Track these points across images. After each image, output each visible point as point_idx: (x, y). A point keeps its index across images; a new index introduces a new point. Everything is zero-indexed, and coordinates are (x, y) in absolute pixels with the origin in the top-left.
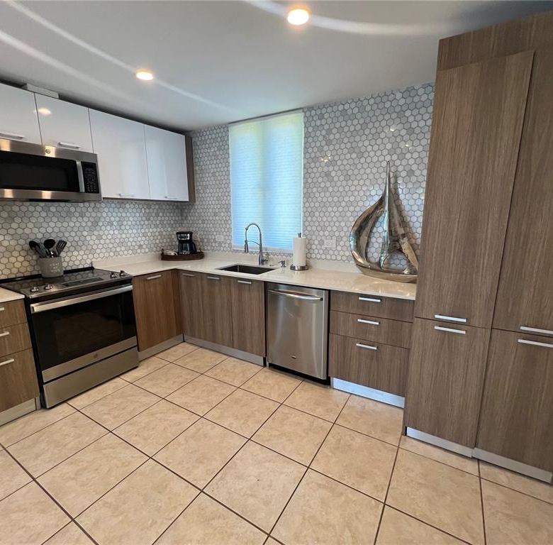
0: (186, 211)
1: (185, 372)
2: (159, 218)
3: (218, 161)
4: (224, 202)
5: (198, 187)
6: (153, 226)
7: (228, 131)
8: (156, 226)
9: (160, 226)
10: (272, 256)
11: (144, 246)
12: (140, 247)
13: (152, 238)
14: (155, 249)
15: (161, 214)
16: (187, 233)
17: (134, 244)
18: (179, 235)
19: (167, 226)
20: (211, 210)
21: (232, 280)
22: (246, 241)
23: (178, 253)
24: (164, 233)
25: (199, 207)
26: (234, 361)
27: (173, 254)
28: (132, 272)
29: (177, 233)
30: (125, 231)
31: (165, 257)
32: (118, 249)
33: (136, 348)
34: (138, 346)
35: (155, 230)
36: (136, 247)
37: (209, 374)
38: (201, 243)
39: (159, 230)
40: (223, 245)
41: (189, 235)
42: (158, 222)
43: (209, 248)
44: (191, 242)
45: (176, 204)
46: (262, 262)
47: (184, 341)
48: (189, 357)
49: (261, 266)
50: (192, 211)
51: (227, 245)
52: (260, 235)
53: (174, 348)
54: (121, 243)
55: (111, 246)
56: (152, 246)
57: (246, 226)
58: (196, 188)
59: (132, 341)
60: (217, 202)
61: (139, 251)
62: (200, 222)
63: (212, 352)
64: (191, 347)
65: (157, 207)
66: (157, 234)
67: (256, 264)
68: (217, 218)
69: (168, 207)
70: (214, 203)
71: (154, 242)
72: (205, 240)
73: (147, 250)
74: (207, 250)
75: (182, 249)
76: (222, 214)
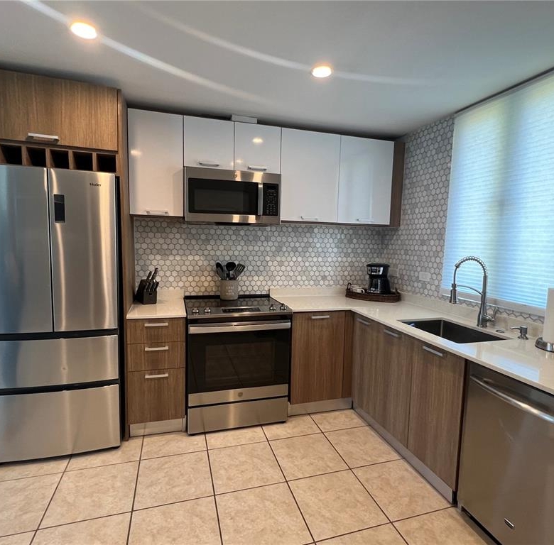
0: (388, 237)
1: (332, 454)
2: (352, 246)
3: (435, 169)
4: (436, 226)
5: (406, 206)
6: (342, 255)
7: (453, 123)
8: (347, 255)
9: (352, 255)
10: (505, 315)
11: (329, 278)
12: (324, 278)
13: (339, 269)
14: (341, 282)
15: (355, 241)
16: (379, 266)
17: (317, 274)
18: (369, 268)
19: (361, 255)
20: (417, 237)
21: (416, 342)
22: (454, 286)
23: (365, 290)
24: (356, 264)
25: (404, 232)
26: (407, 470)
27: (359, 290)
28: (295, 307)
29: (368, 266)
30: (310, 259)
31: (350, 294)
32: (299, 278)
33: (287, 398)
34: (289, 396)
35: (344, 259)
36: (319, 278)
37: (359, 473)
38: (400, 281)
39: (349, 259)
40: (428, 286)
41: (382, 269)
42: (350, 251)
43: (409, 288)
44: (384, 277)
45: (377, 229)
46: (483, 321)
47: (352, 408)
48: (347, 433)
49: (481, 329)
50: (395, 238)
51: (433, 288)
52: (485, 278)
53: (337, 413)
54: (303, 272)
55: (292, 274)
56: (339, 278)
57: (457, 262)
58: (403, 207)
59: (282, 389)
60: (427, 226)
61: (322, 283)
62: (403, 252)
63: (380, 440)
64: (357, 421)
65: (351, 232)
66: (347, 264)
67: (471, 323)
68: (425, 248)
69: (365, 232)
70: (422, 226)
71: (341, 273)
72: (406, 278)
73: (331, 283)
74: (406, 292)
75: (372, 285)
76: (432, 243)
